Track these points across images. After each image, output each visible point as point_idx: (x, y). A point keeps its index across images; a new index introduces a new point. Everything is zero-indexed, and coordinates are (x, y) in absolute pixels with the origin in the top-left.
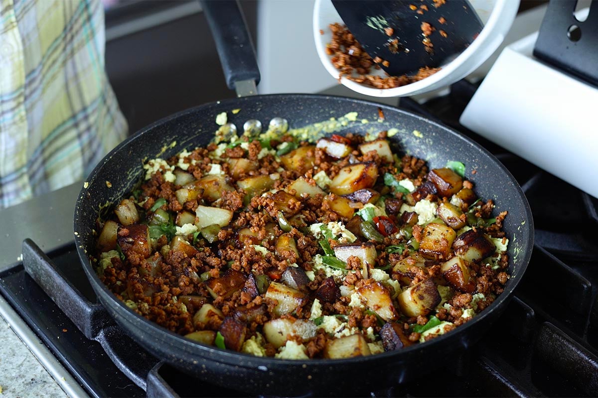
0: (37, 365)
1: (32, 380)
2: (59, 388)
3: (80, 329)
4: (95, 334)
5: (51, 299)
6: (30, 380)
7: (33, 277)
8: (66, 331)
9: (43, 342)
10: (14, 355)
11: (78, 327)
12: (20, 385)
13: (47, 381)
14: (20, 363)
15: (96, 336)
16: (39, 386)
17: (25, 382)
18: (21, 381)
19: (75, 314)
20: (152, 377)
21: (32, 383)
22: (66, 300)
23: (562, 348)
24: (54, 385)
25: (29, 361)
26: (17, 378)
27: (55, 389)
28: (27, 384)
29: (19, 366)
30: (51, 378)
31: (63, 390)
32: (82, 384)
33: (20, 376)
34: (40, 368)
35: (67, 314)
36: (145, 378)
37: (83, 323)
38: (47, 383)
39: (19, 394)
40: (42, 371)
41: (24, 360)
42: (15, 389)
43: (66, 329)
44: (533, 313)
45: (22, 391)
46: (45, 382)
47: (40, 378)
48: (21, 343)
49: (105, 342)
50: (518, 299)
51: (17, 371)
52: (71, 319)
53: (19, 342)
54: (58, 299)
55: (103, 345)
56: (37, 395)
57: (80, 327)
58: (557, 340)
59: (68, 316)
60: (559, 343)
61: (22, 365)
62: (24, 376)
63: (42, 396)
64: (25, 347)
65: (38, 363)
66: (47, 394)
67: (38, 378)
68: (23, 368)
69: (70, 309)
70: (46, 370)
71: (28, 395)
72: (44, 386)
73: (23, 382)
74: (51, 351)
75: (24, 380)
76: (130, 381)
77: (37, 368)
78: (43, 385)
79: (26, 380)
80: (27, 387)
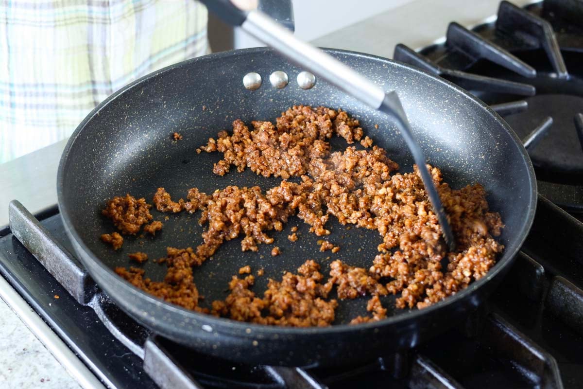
0: (29, 334)
1: (24, 350)
2: (52, 357)
3: (72, 295)
4: (88, 299)
5: (40, 264)
6: (22, 350)
7: (21, 241)
8: (58, 297)
9: (35, 309)
10: (4, 324)
11: (70, 292)
12: (11, 356)
13: (40, 351)
14: (10, 332)
15: (89, 301)
16: (32, 356)
17: (17, 353)
18: (12, 351)
19: (67, 279)
20: (150, 344)
21: (24, 353)
22: (57, 264)
23: (575, 303)
24: (48, 354)
25: (20, 330)
26: (8, 348)
27: (49, 359)
28: (19, 354)
29: (9, 336)
30: (44, 347)
31: (57, 360)
32: (77, 352)
33: (11, 346)
34: (32, 337)
35: (57, 279)
36: (142, 344)
37: (75, 288)
38: (39, 353)
39: (12, 365)
40: (34, 340)
41: (15, 329)
42: (6, 360)
43: (58, 295)
44: (543, 270)
45: (14, 362)
46: (37, 352)
47: (32, 347)
48: (11, 311)
49: (99, 307)
50: (526, 255)
51: (8, 340)
52: (62, 284)
53: (8, 309)
54: (47, 263)
55: (97, 312)
56: (30, 366)
57: (73, 292)
58: (569, 294)
59: (59, 281)
60: (571, 298)
61: (12, 334)
62: (15, 346)
63: (34, 366)
64: (15, 315)
65: (28, 332)
66: (40, 364)
67: (30, 348)
68: (13, 338)
69: (61, 274)
70: (39, 339)
71: (21, 365)
72: (36, 356)
73: (15, 353)
74: (44, 319)
75: (15, 350)
76: (127, 350)
77: (29, 337)
78: (35, 354)
79: (17, 350)
80: (19, 357)
